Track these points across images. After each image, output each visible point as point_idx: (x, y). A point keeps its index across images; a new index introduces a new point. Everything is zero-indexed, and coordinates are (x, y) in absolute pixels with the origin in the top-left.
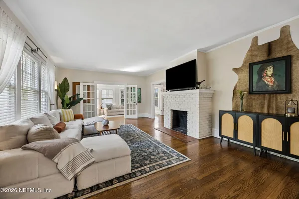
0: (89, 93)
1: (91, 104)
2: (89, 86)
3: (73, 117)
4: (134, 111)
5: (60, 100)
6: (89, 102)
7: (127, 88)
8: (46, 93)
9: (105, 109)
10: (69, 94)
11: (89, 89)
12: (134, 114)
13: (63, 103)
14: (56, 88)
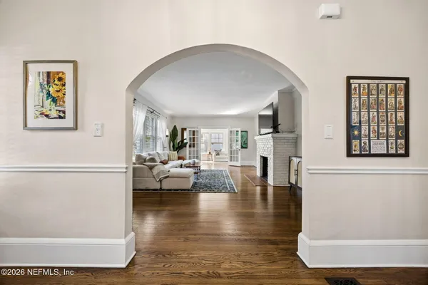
0: (194, 138)
1: (195, 149)
2: (194, 132)
3: (176, 158)
4: (237, 158)
5: (172, 144)
6: (194, 146)
7: (231, 132)
8: (161, 138)
9: (214, 154)
10: (179, 139)
11: (194, 135)
12: (237, 161)
13: (173, 146)
14: (168, 134)
